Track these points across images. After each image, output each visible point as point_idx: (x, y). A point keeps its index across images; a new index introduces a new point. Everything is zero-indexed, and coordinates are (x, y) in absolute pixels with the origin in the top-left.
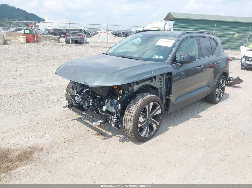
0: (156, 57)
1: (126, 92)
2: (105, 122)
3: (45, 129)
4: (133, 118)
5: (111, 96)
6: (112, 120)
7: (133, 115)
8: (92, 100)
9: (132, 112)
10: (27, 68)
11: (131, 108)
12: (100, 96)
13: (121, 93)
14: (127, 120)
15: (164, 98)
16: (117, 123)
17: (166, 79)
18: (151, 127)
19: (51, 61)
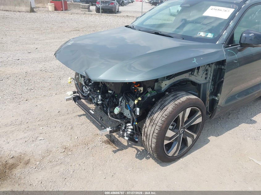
0: (202, 34)
1: (150, 90)
2: (116, 130)
3: (41, 128)
4: (156, 131)
5: (126, 94)
6: (126, 130)
7: (157, 127)
8: (101, 96)
9: (156, 122)
10: (46, 41)
11: (156, 115)
12: (112, 91)
13: (142, 92)
14: (148, 133)
15: (208, 98)
16: (133, 135)
17: (214, 70)
18: (185, 142)
19: (75, 32)
